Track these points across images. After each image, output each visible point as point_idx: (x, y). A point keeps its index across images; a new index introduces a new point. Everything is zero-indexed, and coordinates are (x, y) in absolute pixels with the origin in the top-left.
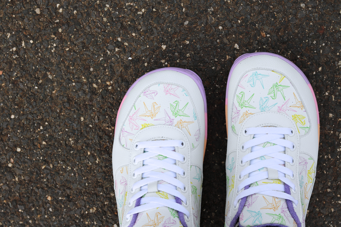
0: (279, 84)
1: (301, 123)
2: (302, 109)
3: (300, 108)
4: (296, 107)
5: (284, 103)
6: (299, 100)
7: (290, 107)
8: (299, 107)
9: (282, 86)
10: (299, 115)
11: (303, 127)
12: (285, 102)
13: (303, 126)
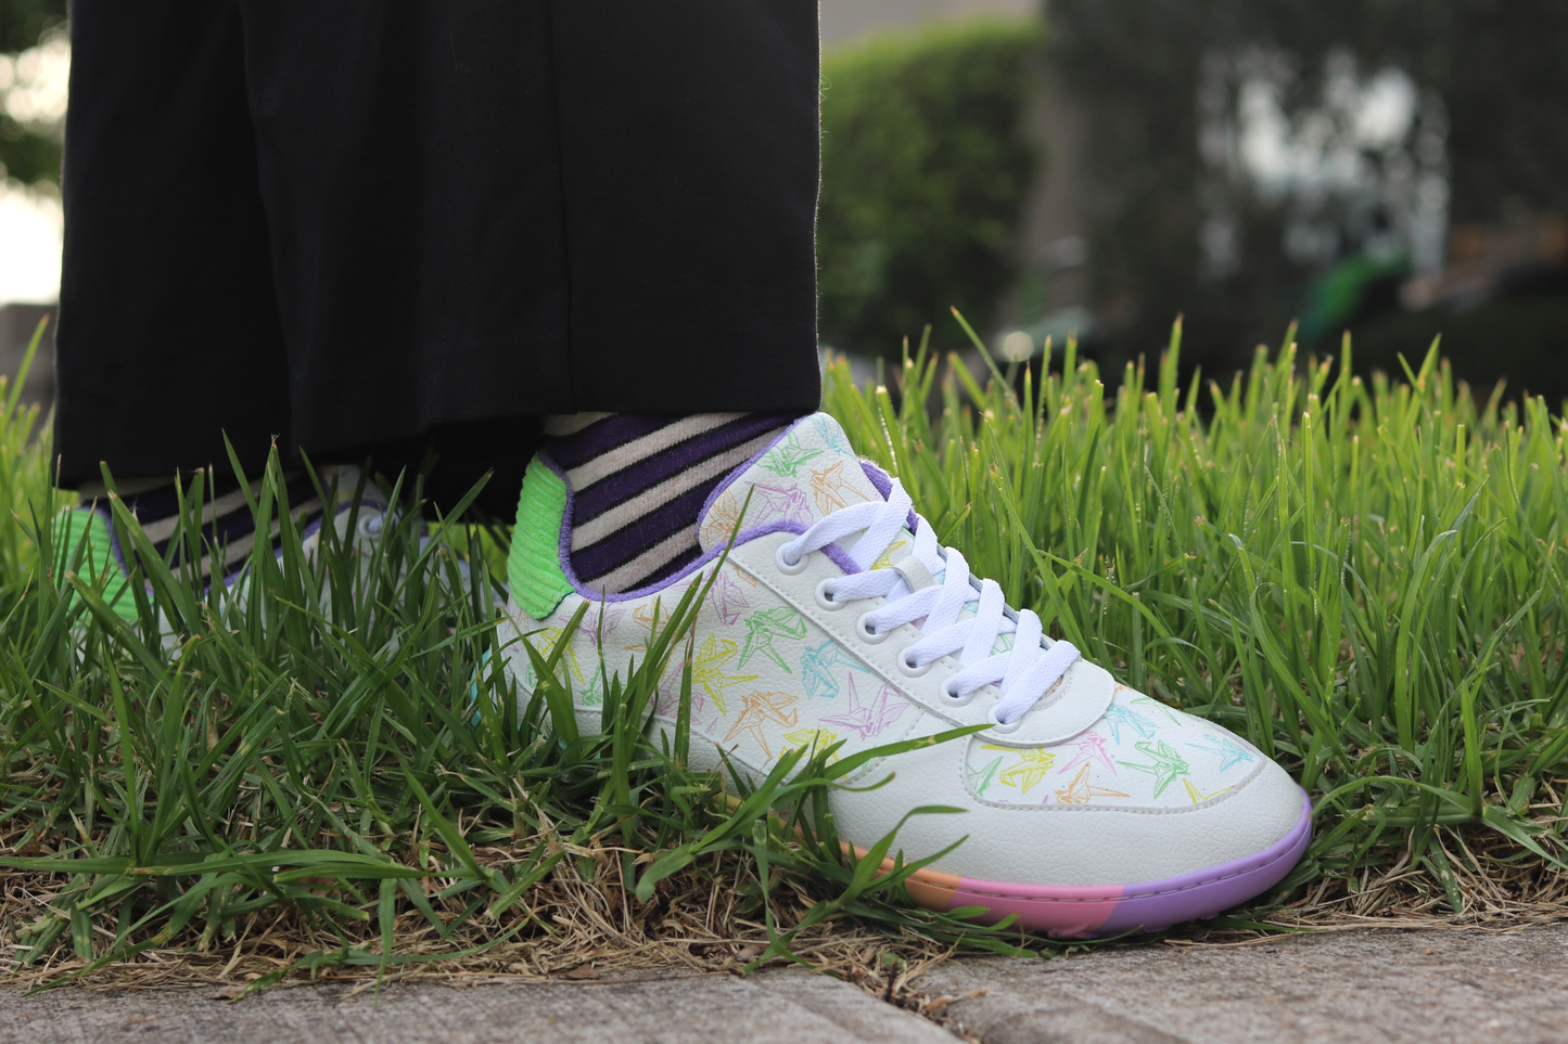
0: (1179, 776)
1: (1013, 769)
2: (1060, 793)
3: (1067, 788)
4: (1077, 779)
5: (1108, 755)
6: (1092, 802)
7: (1085, 763)
8: (1071, 787)
9: (1169, 780)
10: (1043, 773)
11: (995, 768)
12: (1113, 761)
13: (998, 771)
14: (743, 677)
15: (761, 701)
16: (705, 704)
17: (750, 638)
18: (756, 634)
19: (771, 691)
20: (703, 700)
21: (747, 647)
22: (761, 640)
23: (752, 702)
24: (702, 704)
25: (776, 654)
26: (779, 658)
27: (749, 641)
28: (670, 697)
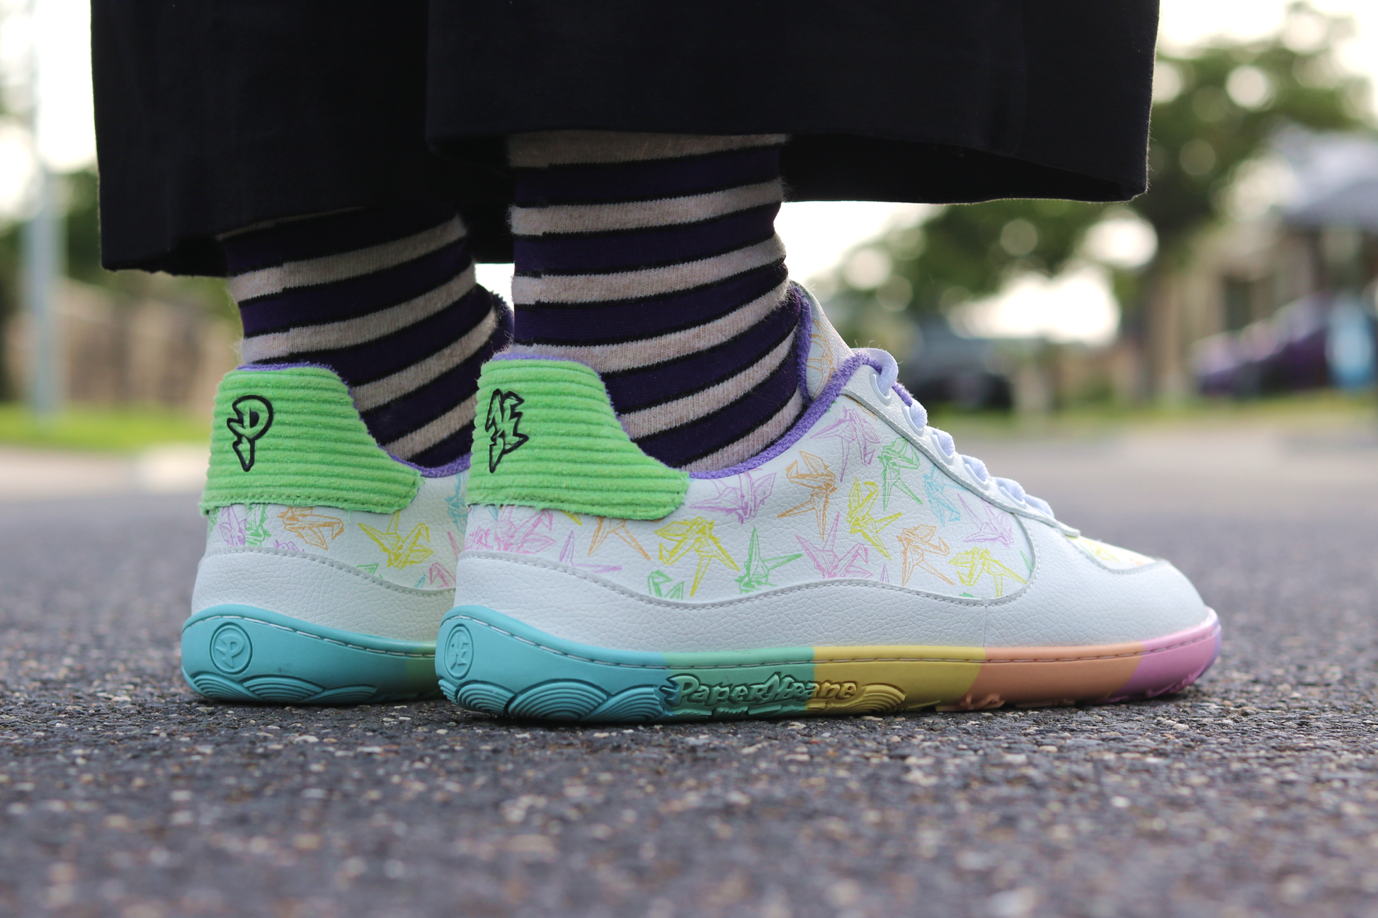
14: (890, 517)
15: (912, 537)
16: (869, 553)
17: (885, 475)
18: (888, 470)
19: (916, 526)
20: (866, 550)
21: (884, 485)
22: (893, 475)
23: (907, 539)
24: (867, 554)
25: (906, 487)
26: (910, 491)
27: (885, 479)
28: (836, 556)
